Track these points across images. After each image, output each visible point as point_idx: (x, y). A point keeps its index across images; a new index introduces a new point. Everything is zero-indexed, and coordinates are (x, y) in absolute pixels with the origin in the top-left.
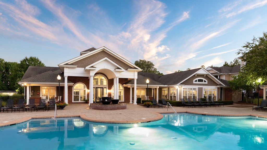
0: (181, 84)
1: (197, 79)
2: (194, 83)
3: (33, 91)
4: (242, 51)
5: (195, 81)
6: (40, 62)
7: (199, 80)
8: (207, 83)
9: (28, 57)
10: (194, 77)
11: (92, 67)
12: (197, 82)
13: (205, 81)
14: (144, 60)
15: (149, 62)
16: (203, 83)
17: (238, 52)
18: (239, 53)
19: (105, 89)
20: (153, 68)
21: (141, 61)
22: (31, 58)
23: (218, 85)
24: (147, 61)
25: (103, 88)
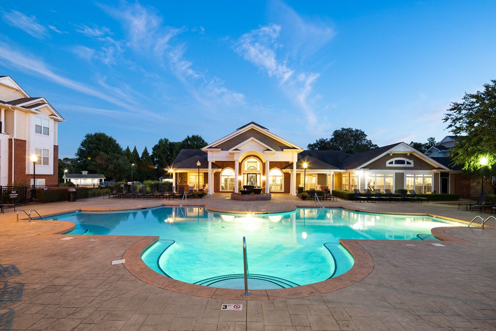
0: (364, 168)
1: (393, 160)
2: (387, 166)
3: (180, 178)
4: (452, 116)
5: (390, 163)
6: (203, 141)
7: (397, 162)
8: (412, 165)
9: (190, 136)
10: (388, 157)
11: (236, 150)
12: (394, 165)
13: (408, 163)
14: (350, 128)
15: (357, 131)
16: (406, 165)
17: (445, 118)
18: (447, 119)
19: (258, 176)
20: (365, 140)
21: (343, 129)
22: (193, 136)
23: (435, 168)
24: (354, 130)
25: (256, 174)
